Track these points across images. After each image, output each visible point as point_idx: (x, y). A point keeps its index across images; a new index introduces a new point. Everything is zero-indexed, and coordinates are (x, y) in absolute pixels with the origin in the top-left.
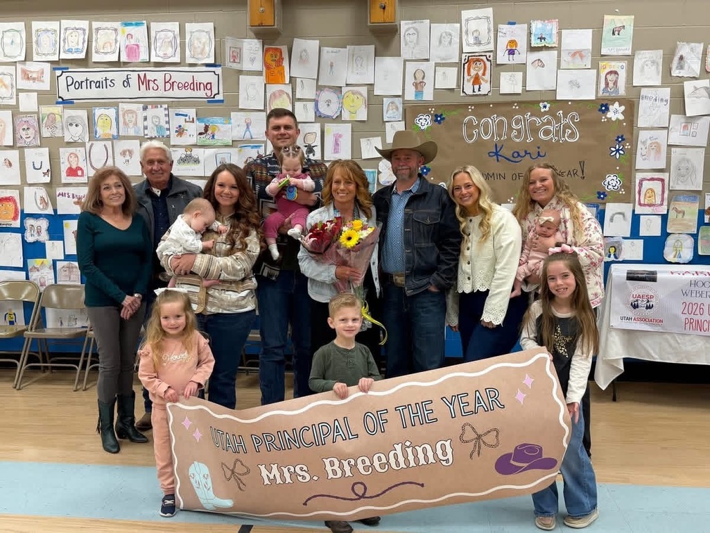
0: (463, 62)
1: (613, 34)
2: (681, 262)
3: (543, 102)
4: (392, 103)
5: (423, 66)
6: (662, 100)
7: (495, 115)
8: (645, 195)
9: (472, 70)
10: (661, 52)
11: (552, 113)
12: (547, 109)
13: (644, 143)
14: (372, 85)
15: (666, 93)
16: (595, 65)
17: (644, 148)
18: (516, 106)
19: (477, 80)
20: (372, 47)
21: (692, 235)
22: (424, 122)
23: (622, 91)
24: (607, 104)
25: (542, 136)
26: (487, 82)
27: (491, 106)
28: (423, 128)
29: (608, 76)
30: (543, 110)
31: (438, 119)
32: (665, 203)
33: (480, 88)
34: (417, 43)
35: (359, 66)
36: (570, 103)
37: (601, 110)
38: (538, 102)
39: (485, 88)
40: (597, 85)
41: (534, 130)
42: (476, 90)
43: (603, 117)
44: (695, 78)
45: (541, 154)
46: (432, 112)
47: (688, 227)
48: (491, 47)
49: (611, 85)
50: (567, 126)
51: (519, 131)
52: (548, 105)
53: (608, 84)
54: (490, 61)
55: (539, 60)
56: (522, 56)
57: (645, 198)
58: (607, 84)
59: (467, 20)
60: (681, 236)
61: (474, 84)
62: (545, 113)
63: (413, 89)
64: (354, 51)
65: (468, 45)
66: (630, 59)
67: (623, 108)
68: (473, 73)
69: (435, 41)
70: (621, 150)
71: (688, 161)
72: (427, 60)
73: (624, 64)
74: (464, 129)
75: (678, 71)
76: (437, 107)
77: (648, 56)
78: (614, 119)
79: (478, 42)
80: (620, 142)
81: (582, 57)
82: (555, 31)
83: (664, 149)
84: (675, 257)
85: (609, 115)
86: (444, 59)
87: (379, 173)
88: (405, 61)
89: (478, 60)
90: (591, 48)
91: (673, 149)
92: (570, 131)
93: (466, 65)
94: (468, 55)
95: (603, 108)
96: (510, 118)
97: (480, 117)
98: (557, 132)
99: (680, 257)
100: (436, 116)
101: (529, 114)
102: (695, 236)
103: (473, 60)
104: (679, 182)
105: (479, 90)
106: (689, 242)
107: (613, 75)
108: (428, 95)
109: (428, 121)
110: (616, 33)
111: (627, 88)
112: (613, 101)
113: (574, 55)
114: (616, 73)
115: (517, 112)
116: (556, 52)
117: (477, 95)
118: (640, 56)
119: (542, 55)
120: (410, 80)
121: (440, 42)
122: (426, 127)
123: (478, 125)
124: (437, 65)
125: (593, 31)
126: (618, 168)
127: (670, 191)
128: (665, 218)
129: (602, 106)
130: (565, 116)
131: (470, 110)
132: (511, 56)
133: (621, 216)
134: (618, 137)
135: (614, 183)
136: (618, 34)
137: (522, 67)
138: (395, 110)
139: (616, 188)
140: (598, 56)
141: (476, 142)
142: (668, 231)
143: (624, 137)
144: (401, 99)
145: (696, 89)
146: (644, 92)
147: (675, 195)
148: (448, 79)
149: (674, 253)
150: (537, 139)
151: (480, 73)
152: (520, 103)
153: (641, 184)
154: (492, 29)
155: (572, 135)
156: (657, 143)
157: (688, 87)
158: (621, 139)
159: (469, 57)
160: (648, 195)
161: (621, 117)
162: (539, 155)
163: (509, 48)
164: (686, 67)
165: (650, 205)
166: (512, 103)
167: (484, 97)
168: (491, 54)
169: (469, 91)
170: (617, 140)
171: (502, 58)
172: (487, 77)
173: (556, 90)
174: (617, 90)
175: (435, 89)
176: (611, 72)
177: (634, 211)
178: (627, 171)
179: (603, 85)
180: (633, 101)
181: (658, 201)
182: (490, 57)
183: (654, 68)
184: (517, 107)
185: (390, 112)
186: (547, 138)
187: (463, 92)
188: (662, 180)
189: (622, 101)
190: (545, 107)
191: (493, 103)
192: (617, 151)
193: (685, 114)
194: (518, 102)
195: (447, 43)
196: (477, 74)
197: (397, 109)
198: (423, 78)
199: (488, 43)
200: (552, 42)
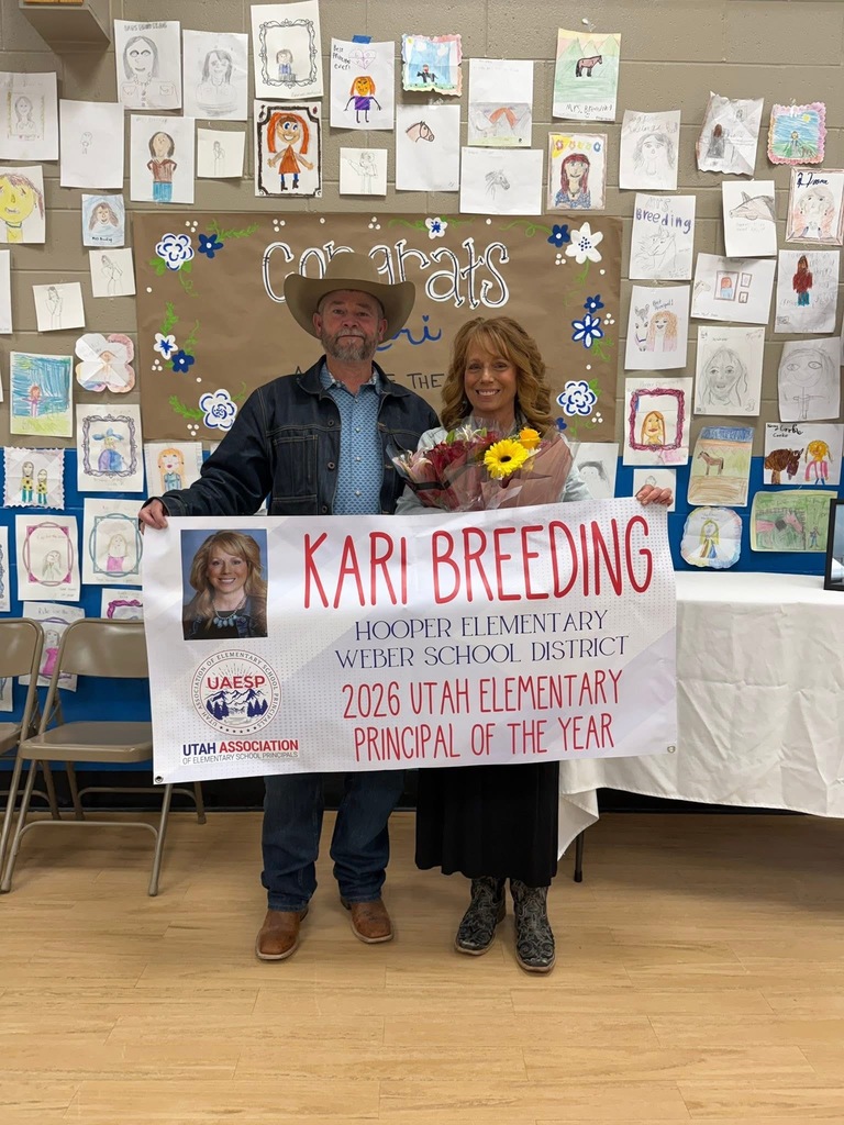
0: (257, 120)
1: (578, 73)
2: (717, 566)
3: (433, 216)
4: (103, 206)
5: (170, 125)
6: (679, 221)
7: (332, 243)
8: (644, 425)
9: (278, 140)
10: (675, 116)
11: (450, 241)
12: (441, 233)
13: (642, 313)
14: (56, 163)
15: (687, 206)
16: (540, 141)
17: (641, 324)
18: (375, 224)
19: (289, 163)
20: (51, 78)
21: (738, 510)
22: (176, 252)
23: (597, 200)
24: (565, 227)
25: (432, 294)
26: (310, 167)
27: (322, 221)
28: (173, 265)
29: (568, 166)
30: (432, 235)
31: (206, 245)
32: (685, 442)
33: (296, 180)
34: (154, 73)
35: (24, 119)
36: (489, 222)
37: (552, 239)
38: (423, 217)
39: (309, 181)
40: (545, 184)
42: (289, 184)
43: (559, 256)
44: (745, 177)
45: (433, 332)
46: (193, 230)
47: (731, 492)
48: (317, 89)
49: (574, 185)
50: (484, 273)
52: (444, 225)
53: (568, 184)
54: (317, 121)
55: (422, 124)
56: (385, 114)
57: (643, 432)
58: (565, 183)
59: (264, 26)
60: (716, 511)
61: (283, 171)
62: (438, 242)
63: (150, 175)
64: (11, 84)
65: (267, 81)
66: (612, 129)
67: (598, 237)
68: (280, 145)
69: (193, 72)
70: (596, 328)
71: (731, 353)
72: (178, 112)
73: (600, 140)
74: (265, 271)
75: (711, 160)
76: (204, 217)
77: (649, 125)
78: (580, 260)
79: (290, 80)
80: (592, 310)
81: (512, 121)
82: (454, 61)
83: (683, 327)
84: (703, 556)
85: (572, 250)
86: (217, 113)
87: (77, 361)
88: (128, 113)
89: (291, 118)
90: (530, 102)
91: (702, 329)
92: (490, 285)
93: (265, 128)
94: (268, 104)
95: (559, 236)
97: (298, 244)
98: (464, 284)
99: (714, 556)
100: (203, 239)
101: (404, 242)
102: (744, 513)
103: (279, 116)
104: (714, 399)
105: (295, 186)
106: (732, 524)
107: (577, 164)
108: (182, 192)
109: (186, 249)
110: (584, 71)
111: (607, 194)
112: (579, 220)
113: (496, 115)
114: (583, 159)
115: (377, 237)
116: (456, 109)
117: (290, 196)
118: (633, 124)
119: (430, 113)
120: (140, 157)
121: (206, 73)
122: (180, 262)
123: (295, 261)
124: (200, 123)
125: (535, 64)
126: (589, 367)
127: (695, 417)
128: (683, 474)
129: (556, 229)
130: (480, 249)
131: (277, 229)
132: (362, 113)
133: (595, 469)
134: (590, 300)
135: (581, 399)
136: (589, 75)
137: (385, 138)
138: (110, 224)
139: (585, 410)
140: (547, 122)
142: (691, 502)
143: (601, 300)
144: (120, 197)
145: (747, 199)
146: (641, 202)
147: (704, 426)
148: (225, 156)
149: (702, 547)
150: (422, 300)
151: (297, 147)
152: (383, 217)
153: (635, 403)
154: (319, 48)
155: (495, 293)
156: (668, 313)
157: (731, 192)
158: (595, 304)
159: (269, 109)
160: (649, 425)
161: (596, 257)
162: (427, 335)
163: (356, 93)
165: (654, 447)
166: (367, 217)
167: (305, 201)
168: (318, 104)
169: (273, 186)
170: (587, 306)
171: (342, 114)
172: (312, 156)
173: (458, 193)
174: (586, 199)
175: (197, 178)
176: (573, 158)
177: (620, 459)
178: (609, 375)
179: (556, 186)
180: (621, 222)
181: (671, 439)
182: (315, 111)
183: (663, 150)
184: (378, 227)
185: (99, 225)
186: (446, 297)
187: (261, 188)
188: (679, 394)
189: (596, 222)
190: (437, 228)
191: (327, 216)
192: (588, 329)
193: (724, 253)
194: (377, 215)
195: (221, 76)
196: (289, 150)
197: (115, 220)
198: (171, 152)
199: (312, 81)
200: (448, 84)
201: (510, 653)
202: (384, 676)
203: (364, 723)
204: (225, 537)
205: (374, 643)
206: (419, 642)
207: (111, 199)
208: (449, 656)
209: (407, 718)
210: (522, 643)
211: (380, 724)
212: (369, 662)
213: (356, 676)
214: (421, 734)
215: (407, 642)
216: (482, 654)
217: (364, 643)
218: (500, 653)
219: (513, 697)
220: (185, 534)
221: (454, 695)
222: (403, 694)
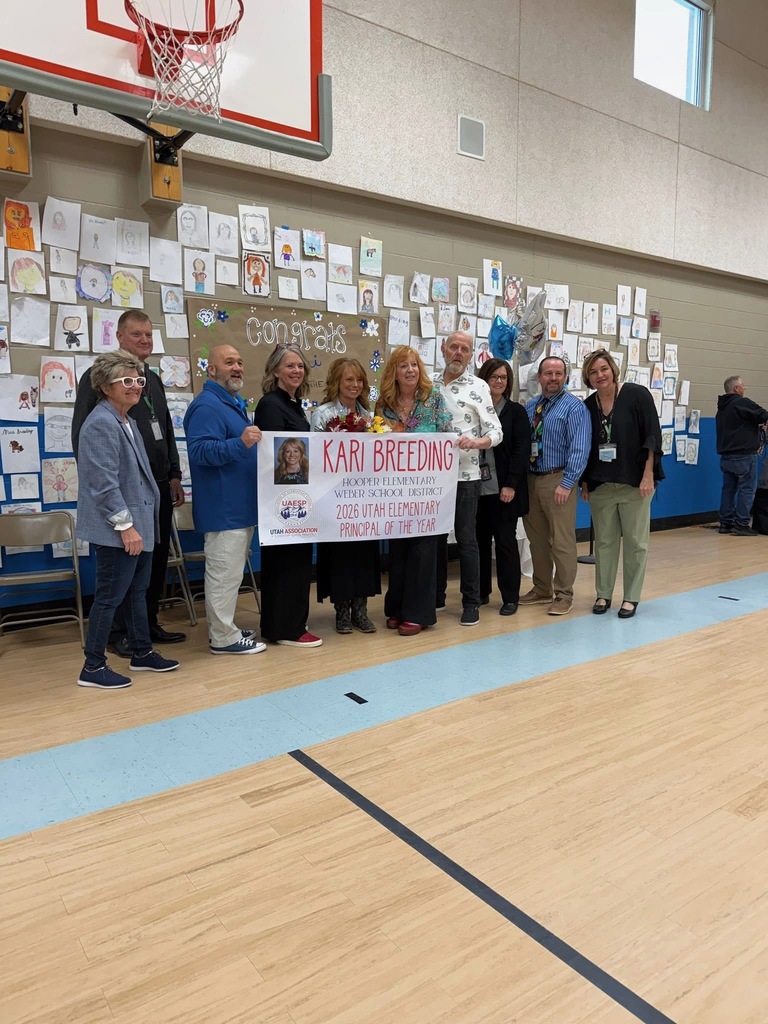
1: (368, 255)
3: (317, 311)
4: (171, 292)
5: (203, 256)
6: (404, 321)
7: (276, 320)
9: (251, 269)
11: (324, 323)
12: (320, 319)
14: (147, 268)
15: (406, 316)
16: (355, 283)
18: (294, 313)
19: (257, 281)
20: (145, 225)
22: (207, 318)
24: (365, 321)
25: (318, 346)
26: (266, 283)
27: (272, 309)
28: (206, 324)
29: (366, 295)
30: (316, 320)
31: (221, 316)
33: (260, 289)
34: (195, 230)
35: (130, 244)
36: (338, 316)
37: (361, 325)
38: (313, 311)
39: (265, 290)
41: (311, 339)
42: (257, 290)
43: (363, 333)
44: (425, 305)
45: (318, 363)
46: (215, 308)
49: (368, 303)
50: (337, 338)
51: (298, 338)
52: (321, 316)
55: (311, 269)
56: (296, 263)
58: (365, 302)
59: (244, 215)
61: (254, 284)
62: (319, 323)
63: (194, 279)
64: (123, 225)
65: (247, 242)
66: (381, 280)
67: (377, 326)
68: (253, 272)
70: (378, 364)
72: (207, 250)
73: (376, 284)
74: (248, 330)
75: (414, 297)
76: (220, 303)
77: (393, 280)
78: (371, 335)
79: (256, 241)
80: (376, 357)
81: (345, 272)
82: (322, 243)
85: (368, 330)
86: (224, 252)
88: (183, 247)
89: (257, 260)
90: (352, 265)
92: (339, 343)
93: (246, 263)
95: (363, 324)
96: (289, 324)
97: (263, 319)
98: (329, 342)
100: (220, 313)
101: (306, 322)
103: (252, 258)
105: (260, 292)
107: (369, 294)
108: (209, 289)
109: (211, 317)
110: (370, 254)
112: (371, 318)
113: (339, 269)
114: (371, 292)
115: (294, 319)
116: (324, 264)
118: (388, 280)
119: (314, 265)
120: (189, 270)
121: (219, 233)
122: (209, 323)
123: (261, 327)
125: (352, 250)
129: (363, 321)
130: (335, 327)
131: (253, 311)
132: (287, 261)
134: (375, 353)
136: (371, 256)
138: (174, 301)
140: (358, 275)
141: (259, 345)
143: (379, 353)
144: (181, 289)
145: (428, 315)
146: (392, 312)
148: (229, 274)
150: (314, 348)
152: (297, 310)
154: (269, 229)
155: (341, 347)
157: (423, 310)
158: (377, 354)
161: (377, 334)
162: (316, 364)
163: (285, 252)
164: (419, 294)
166: (291, 309)
168: (270, 255)
170: (374, 355)
171: (280, 262)
172: (266, 278)
173: (326, 302)
174: (372, 310)
175: (216, 283)
176: (367, 291)
179: (362, 303)
180: (385, 320)
183: (397, 292)
185: (169, 301)
186: (322, 348)
189: (376, 319)
190: (318, 317)
191: (274, 307)
192: (375, 364)
193: (420, 335)
194: (296, 309)
195: (226, 235)
196: (257, 274)
197: (177, 300)
198: (204, 269)
199: (266, 244)
200: (321, 253)
201: (401, 493)
202: (353, 501)
203: (344, 521)
204: (292, 440)
205: (350, 488)
206: (367, 487)
207: (175, 288)
208: (378, 493)
209: (361, 519)
210: (405, 488)
211: (351, 521)
212: (347, 495)
213: (343, 501)
214: (366, 526)
215: (362, 487)
216: (390, 493)
217: (346, 488)
218: (397, 493)
219: (401, 510)
220: (275, 439)
221: (379, 509)
222: (360, 509)
